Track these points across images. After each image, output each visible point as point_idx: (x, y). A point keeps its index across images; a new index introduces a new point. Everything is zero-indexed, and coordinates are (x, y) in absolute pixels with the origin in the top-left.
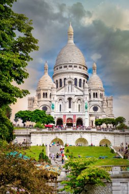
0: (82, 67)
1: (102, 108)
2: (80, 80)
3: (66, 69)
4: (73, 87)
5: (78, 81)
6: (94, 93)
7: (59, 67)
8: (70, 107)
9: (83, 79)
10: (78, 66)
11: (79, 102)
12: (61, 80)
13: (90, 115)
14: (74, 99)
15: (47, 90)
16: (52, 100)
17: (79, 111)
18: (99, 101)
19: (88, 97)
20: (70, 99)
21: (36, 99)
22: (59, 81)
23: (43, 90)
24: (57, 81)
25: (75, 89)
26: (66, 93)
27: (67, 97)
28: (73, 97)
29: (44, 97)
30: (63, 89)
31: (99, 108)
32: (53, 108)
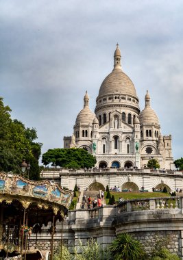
0: (132, 99)
1: (158, 150)
2: (130, 114)
3: (111, 101)
4: (121, 122)
5: (127, 116)
6: (147, 131)
7: (102, 99)
8: (116, 148)
9: (133, 113)
10: (127, 97)
11: (128, 141)
12: (105, 115)
13: (143, 158)
14: (122, 137)
15: (87, 126)
16: (93, 138)
17: (128, 152)
18: (153, 140)
19: (139, 135)
20: (116, 138)
21: (74, 138)
22: (102, 116)
23: (82, 126)
24: (100, 116)
25: (123, 125)
26: (112, 130)
27: (112, 135)
28: (120, 135)
29: (83, 136)
30: (107, 125)
31: (153, 149)
32: (94, 149)
